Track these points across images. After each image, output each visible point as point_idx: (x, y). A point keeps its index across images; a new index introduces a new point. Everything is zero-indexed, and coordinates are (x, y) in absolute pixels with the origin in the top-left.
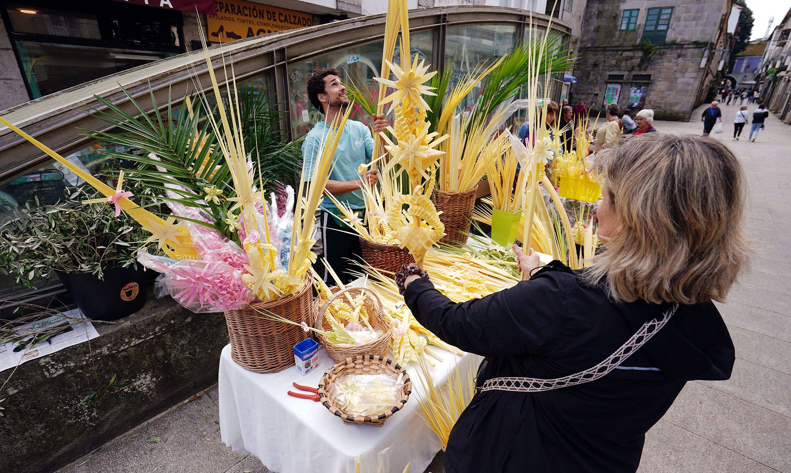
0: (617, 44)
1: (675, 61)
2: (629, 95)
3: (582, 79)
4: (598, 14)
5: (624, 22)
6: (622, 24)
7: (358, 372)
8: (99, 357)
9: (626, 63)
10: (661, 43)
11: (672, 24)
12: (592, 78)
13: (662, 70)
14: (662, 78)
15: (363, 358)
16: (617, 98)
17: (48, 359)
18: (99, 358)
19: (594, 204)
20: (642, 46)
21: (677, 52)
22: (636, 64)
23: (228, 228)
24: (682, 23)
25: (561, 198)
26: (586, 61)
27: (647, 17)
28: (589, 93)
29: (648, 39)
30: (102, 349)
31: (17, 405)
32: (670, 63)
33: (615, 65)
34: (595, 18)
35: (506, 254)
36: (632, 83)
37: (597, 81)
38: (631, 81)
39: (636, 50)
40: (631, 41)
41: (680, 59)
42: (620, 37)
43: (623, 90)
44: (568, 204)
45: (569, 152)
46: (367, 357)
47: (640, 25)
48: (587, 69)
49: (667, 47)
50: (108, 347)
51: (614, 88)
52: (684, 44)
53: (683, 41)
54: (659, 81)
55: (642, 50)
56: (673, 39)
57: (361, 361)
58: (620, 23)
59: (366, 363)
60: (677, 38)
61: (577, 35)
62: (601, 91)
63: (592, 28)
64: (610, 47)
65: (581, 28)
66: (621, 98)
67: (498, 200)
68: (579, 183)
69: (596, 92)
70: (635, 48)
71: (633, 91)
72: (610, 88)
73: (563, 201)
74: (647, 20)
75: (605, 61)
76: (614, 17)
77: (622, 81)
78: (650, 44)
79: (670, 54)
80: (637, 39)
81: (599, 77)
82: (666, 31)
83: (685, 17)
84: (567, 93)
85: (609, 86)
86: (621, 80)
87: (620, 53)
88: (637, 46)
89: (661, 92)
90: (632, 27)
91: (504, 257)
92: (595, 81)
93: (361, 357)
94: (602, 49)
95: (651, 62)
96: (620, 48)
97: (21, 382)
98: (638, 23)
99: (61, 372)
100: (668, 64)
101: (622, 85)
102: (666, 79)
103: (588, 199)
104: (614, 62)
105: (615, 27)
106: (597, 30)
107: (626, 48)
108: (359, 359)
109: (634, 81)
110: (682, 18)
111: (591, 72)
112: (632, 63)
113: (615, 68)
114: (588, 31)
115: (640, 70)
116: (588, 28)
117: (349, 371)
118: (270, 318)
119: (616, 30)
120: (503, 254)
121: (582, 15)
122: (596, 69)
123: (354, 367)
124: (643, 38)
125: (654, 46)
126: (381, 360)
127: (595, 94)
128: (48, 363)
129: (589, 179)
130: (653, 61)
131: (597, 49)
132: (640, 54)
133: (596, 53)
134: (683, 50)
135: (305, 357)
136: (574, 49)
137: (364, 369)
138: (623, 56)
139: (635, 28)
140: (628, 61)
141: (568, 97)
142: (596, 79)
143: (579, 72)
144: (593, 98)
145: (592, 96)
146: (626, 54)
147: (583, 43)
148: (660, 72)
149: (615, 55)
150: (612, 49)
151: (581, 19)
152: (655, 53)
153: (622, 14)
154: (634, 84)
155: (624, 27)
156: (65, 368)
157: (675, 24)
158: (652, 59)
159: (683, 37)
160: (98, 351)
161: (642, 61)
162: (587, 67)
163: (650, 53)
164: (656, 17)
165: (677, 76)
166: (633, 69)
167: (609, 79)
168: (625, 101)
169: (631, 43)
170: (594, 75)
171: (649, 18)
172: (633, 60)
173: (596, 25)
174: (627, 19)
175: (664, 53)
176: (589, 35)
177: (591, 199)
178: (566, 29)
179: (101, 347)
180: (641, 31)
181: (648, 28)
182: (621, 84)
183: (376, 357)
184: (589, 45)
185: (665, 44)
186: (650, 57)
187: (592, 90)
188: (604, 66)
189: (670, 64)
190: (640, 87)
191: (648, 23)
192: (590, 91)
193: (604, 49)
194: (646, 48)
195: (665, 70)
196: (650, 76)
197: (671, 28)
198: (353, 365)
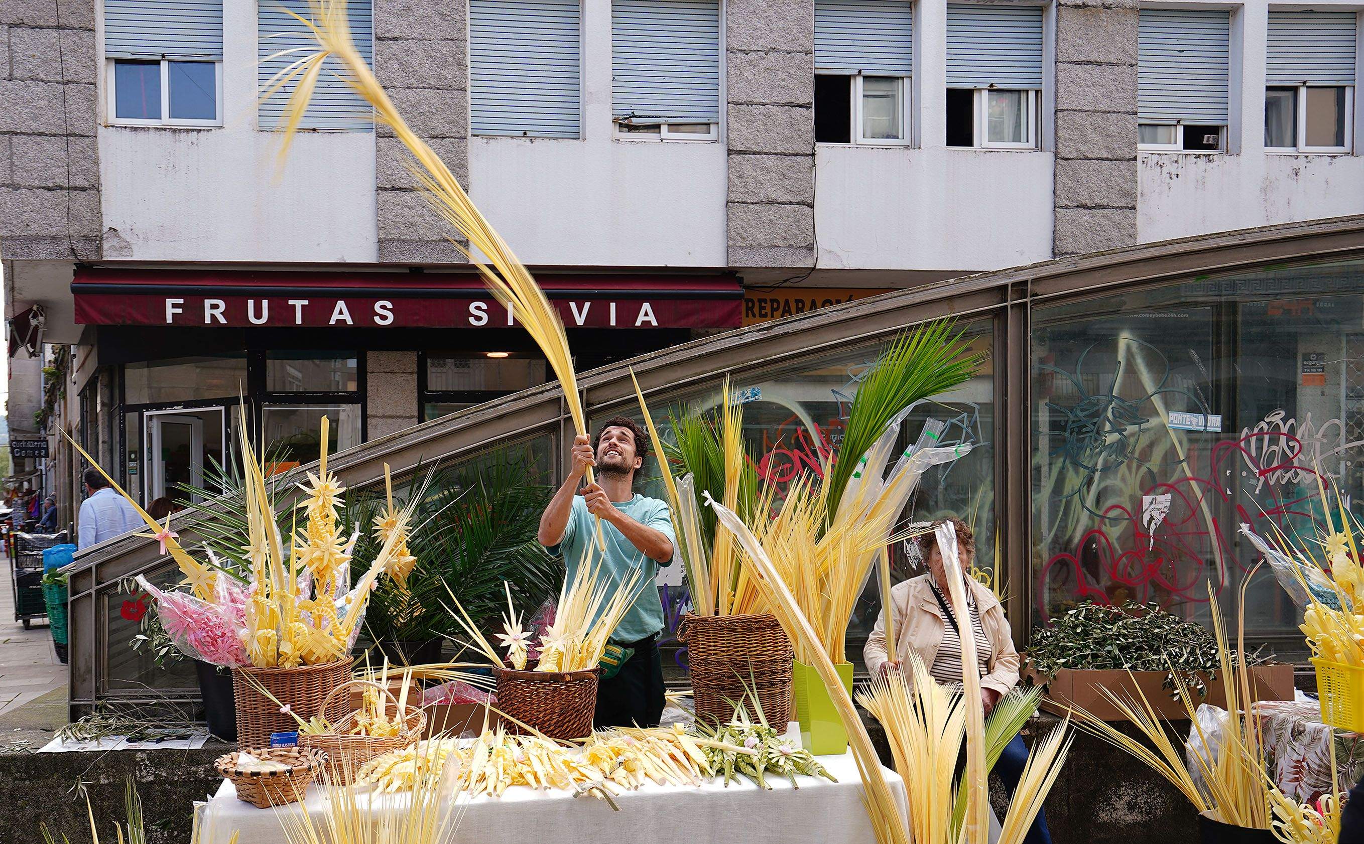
8: (193, 777)
17: (144, 756)
18: (192, 780)
30: (198, 768)
31: (102, 800)
50: (205, 768)
97: (114, 773)
99: (151, 778)
118: (253, 686)
128: (143, 760)
156: (156, 775)
160: (194, 769)
179: (198, 764)
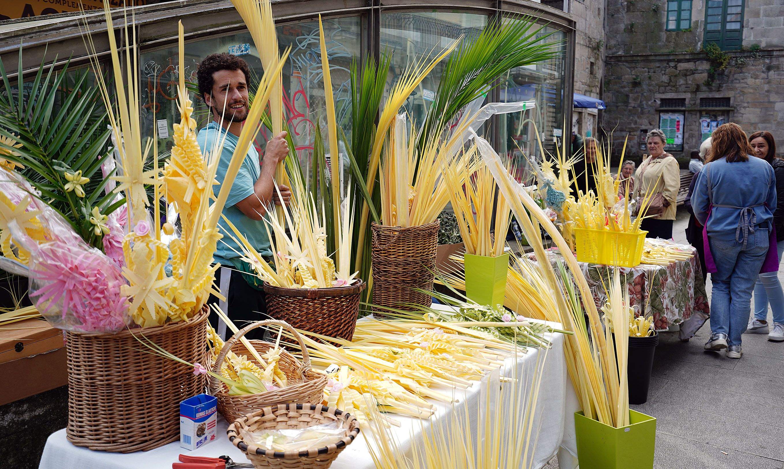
0: (665, 51)
1: (764, 75)
2: (699, 130)
3: (617, 107)
4: (628, 7)
5: (671, 18)
6: (668, 20)
7: (280, 425)
9: (686, 80)
10: (736, 49)
11: (748, 22)
12: (633, 105)
13: (745, 90)
14: (748, 103)
15: (288, 408)
16: (680, 136)
19: (633, 269)
20: (707, 54)
21: (764, 63)
22: (703, 81)
23: (93, 229)
24: (763, 19)
25: (580, 263)
26: (619, 78)
27: (706, 11)
28: (632, 128)
29: (714, 43)
32: (755, 79)
33: (669, 83)
34: (624, 12)
35: (488, 313)
36: (701, 112)
37: (642, 108)
38: (699, 108)
39: (698, 59)
40: (688, 47)
41: (772, 73)
42: (668, 40)
43: (687, 123)
44: (592, 273)
45: (585, 193)
46: (293, 406)
47: (697, 22)
48: (622, 90)
49: (746, 55)
51: (672, 120)
52: (773, 51)
53: (771, 46)
54: (745, 107)
55: (708, 60)
56: (754, 43)
57: (285, 411)
58: (665, 20)
59: (291, 414)
60: (761, 42)
61: (599, 37)
62: (651, 124)
63: (622, 26)
64: (656, 55)
65: (604, 27)
66: (686, 135)
67: (472, 240)
68: (605, 236)
69: (644, 127)
70: (696, 57)
71: (705, 124)
72: (665, 120)
73: (585, 268)
74: (707, 16)
75: (650, 78)
76: (654, 10)
77: (683, 108)
78: (719, 51)
79: (753, 65)
80: (697, 43)
81: (644, 102)
82: (740, 31)
83: (765, 10)
84: (594, 129)
85: (664, 116)
86: (682, 106)
87: (672, 64)
88: (699, 54)
89: (752, 124)
90: (684, 25)
91: (486, 317)
92: (640, 110)
93: (284, 406)
94: (642, 58)
95: (726, 78)
96: (671, 58)
98: (694, 19)
100: (753, 80)
101: (684, 115)
102: (755, 104)
103: (624, 263)
104: (665, 79)
105: (659, 25)
106: (630, 29)
107: (681, 57)
108: (281, 409)
109: (704, 108)
110: (762, 12)
111: (631, 95)
112: (694, 79)
113: (668, 88)
114: (617, 32)
115: (711, 91)
116: (615, 27)
117: (267, 425)
119: (661, 30)
120: (484, 314)
121: (602, 7)
122: (637, 89)
123: (274, 420)
124: (706, 42)
125: (726, 53)
126: (313, 408)
127: (642, 131)
129: (619, 230)
130: (728, 76)
131: (635, 58)
132: (705, 66)
133: (633, 65)
134: (774, 59)
135: (199, 415)
136: (597, 59)
137: (289, 423)
138: (679, 69)
139: (690, 27)
140: (688, 77)
141: (596, 134)
142: (641, 105)
143: (610, 95)
144: (640, 137)
145: (638, 133)
146: (683, 66)
147: (610, 49)
148: (743, 93)
149: (665, 67)
150: (658, 58)
151: (602, 13)
152: (729, 63)
153: (666, 5)
154: (704, 113)
155: (672, 26)
157: (752, 21)
158: (726, 73)
159: (769, 39)
161: (711, 76)
162: (622, 87)
163: (721, 63)
164: (720, 11)
165: (772, 100)
166: (698, 89)
167: (662, 105)
168: (694, 140)
169: (689, 49)
170: (635, 100)
171: (710, 11)
172: (697, 76)
173: (627, 21)
174: (675, 13)
175: (743, 64)
176: (619, 38)
177: (627, 263)
178: (567, 22)
180: (700, 31)
181: (710, 27)
182: (683, 112)
183: (306, 405)
184: (620, 53)
185: (743, 51)
186: (723, 71)
187: (636, 123)
188: (650, 86)
189: (757, 80)
190: (716, 117)
191: (710, 19)
192: (633, 126)
193: (646, 59)
194: (712, 56)
195: (751, 91)
196: (729, 99)
197: (748, 27)
198: (272, 416)
